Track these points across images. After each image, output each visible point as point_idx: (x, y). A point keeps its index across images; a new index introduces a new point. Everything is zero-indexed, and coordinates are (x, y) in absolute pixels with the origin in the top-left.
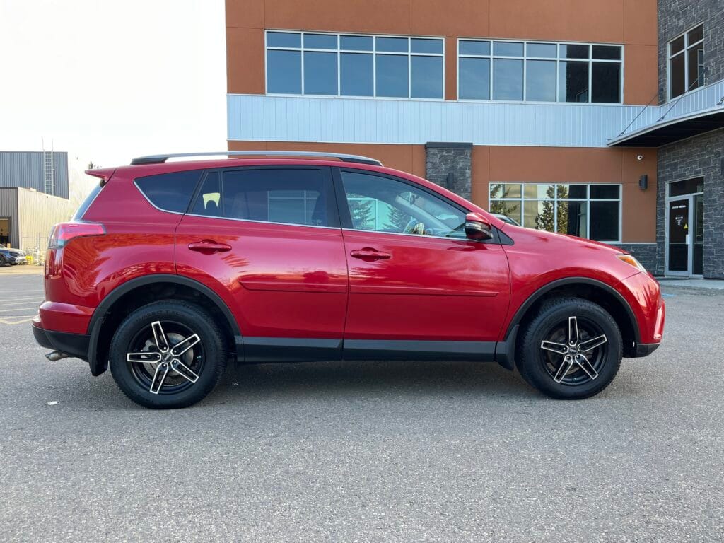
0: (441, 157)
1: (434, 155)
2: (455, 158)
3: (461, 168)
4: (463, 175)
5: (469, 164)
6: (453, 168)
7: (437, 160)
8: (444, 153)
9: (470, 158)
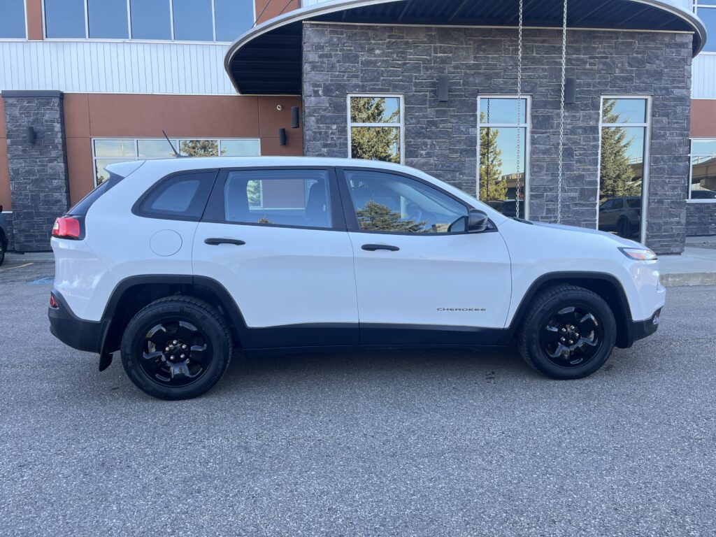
0: (21, 108)
1: (13, 105)
2: (38, 109)
3: (47, 121)
4: (52, 130)
5: (58, 116)
6: (36, 121)
7: (16, 112)
8: (25, 104)
9: (58, 109)
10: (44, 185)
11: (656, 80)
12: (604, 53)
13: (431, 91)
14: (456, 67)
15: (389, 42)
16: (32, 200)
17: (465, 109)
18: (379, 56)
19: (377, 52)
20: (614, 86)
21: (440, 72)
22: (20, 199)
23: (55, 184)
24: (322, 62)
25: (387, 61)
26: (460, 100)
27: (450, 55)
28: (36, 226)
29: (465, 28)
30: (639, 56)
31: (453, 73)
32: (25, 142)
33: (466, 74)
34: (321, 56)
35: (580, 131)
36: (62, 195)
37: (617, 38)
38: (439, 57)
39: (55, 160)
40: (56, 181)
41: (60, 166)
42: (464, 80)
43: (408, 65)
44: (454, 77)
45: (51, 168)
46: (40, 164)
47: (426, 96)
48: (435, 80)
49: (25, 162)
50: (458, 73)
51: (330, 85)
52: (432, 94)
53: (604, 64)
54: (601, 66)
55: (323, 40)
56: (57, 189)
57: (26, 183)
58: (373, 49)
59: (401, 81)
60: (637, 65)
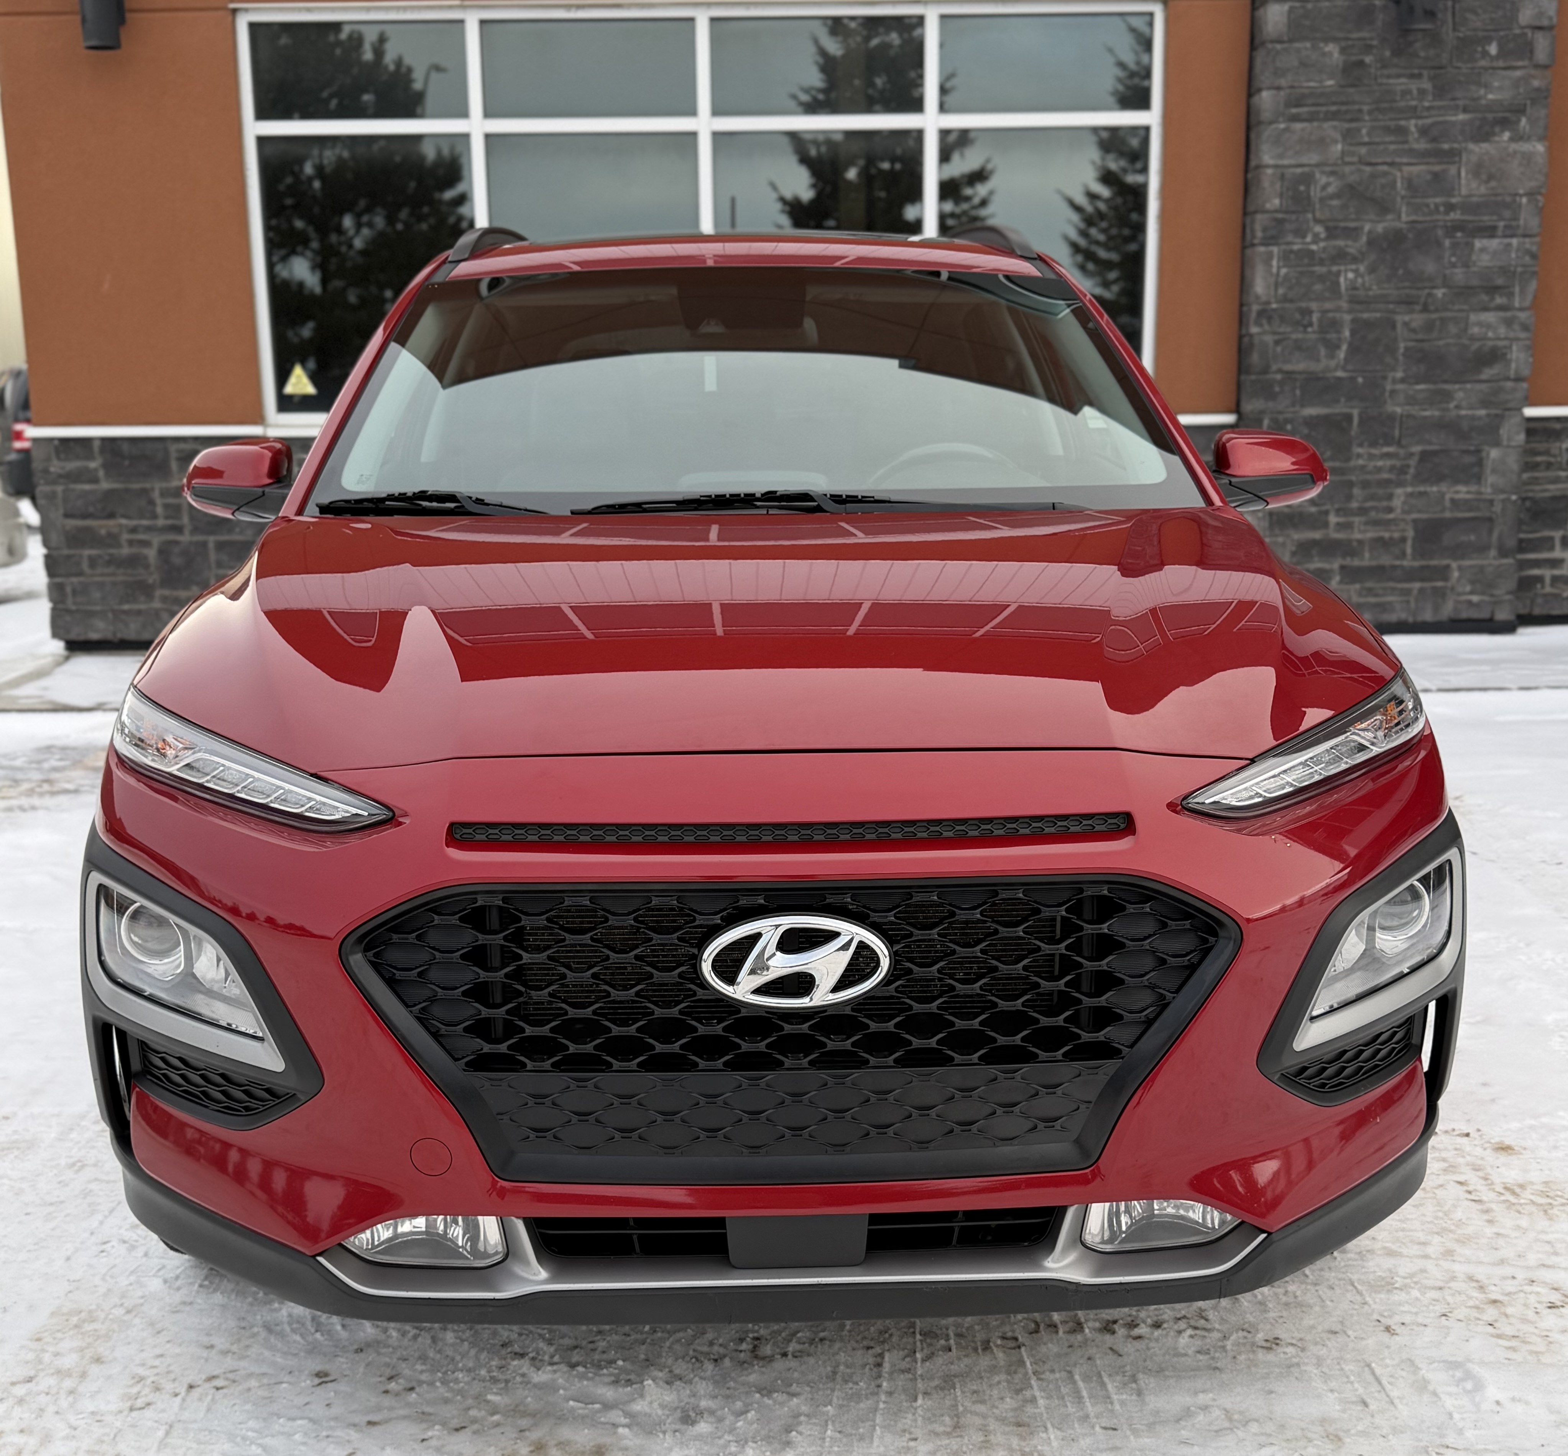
10: (1431, 268)
16: (1353, 350)
22: (1298, 346)
23: (1484, 261)
28: (1356, 491)
32: (1360, 17)
36: (1509, 323)
39: (1505, 123)
40: (1494, 244)
41: (1528, 159)
45: (1477, 171)
46: (1422, 145)
49: (1348, 136)
56: (1493, 290)
57: (1340, 256)
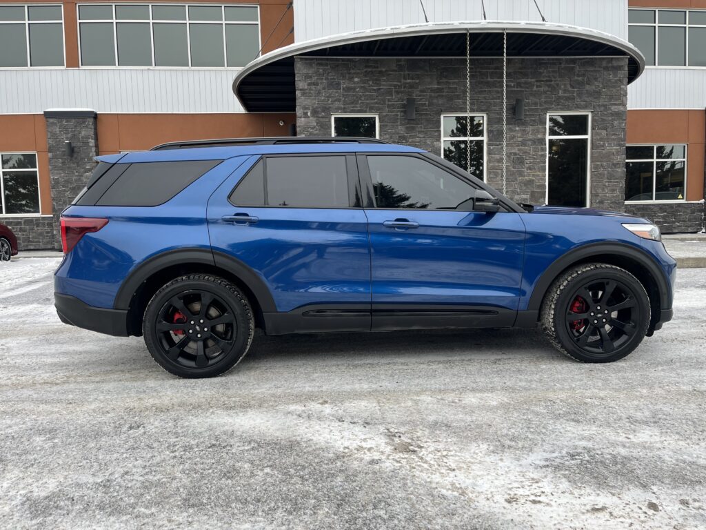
0: (61, 126)
2: (75, 126)
3: (82, 137)
4: (87, 145)
5: (92, 133)
6: (74, 137)
7: (57, 130)
9: (93, 127)
11: (595, 98)
12: (549, 77)
13: (402, 111)
14: (421, 91)
15: (366, 71)
17: (430, 126)
18: (358, 83)
19: (356, 80)
20: (558, 105)
21: (409, 95)
22: (60, 205)
24: (311, 89)
25: (364, 87)
26: (426, 119)
27: (417, 81)
29: (430, 59)
30: (580, 79)
31: (420, 96)
32: (64, 155)
33: (431, 96)
34: (309, 84)
35: (530, 143)
37: (560, 64)
38: (408, 83)
39: (90, 171)
42: (429, 102)
43: (382, 90)
44: (421, 99)
46: (77, 174)
47: (397, 115)
48: (405, 102)
49: (64, 173)
50: (424, 96)
51: (317, 108)
52: (402, 114)
53: (549, 86)
54: (547, 88)
55: (310, 72)
57: (65, 191)
58: (353, 78)
59: (376, 103)
60: (577, 86)
